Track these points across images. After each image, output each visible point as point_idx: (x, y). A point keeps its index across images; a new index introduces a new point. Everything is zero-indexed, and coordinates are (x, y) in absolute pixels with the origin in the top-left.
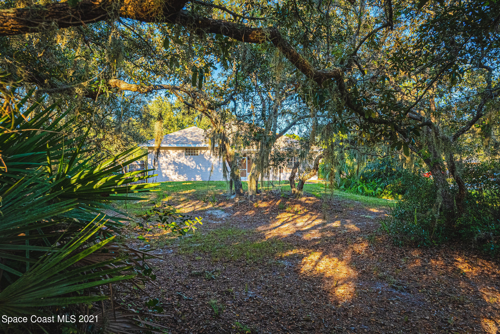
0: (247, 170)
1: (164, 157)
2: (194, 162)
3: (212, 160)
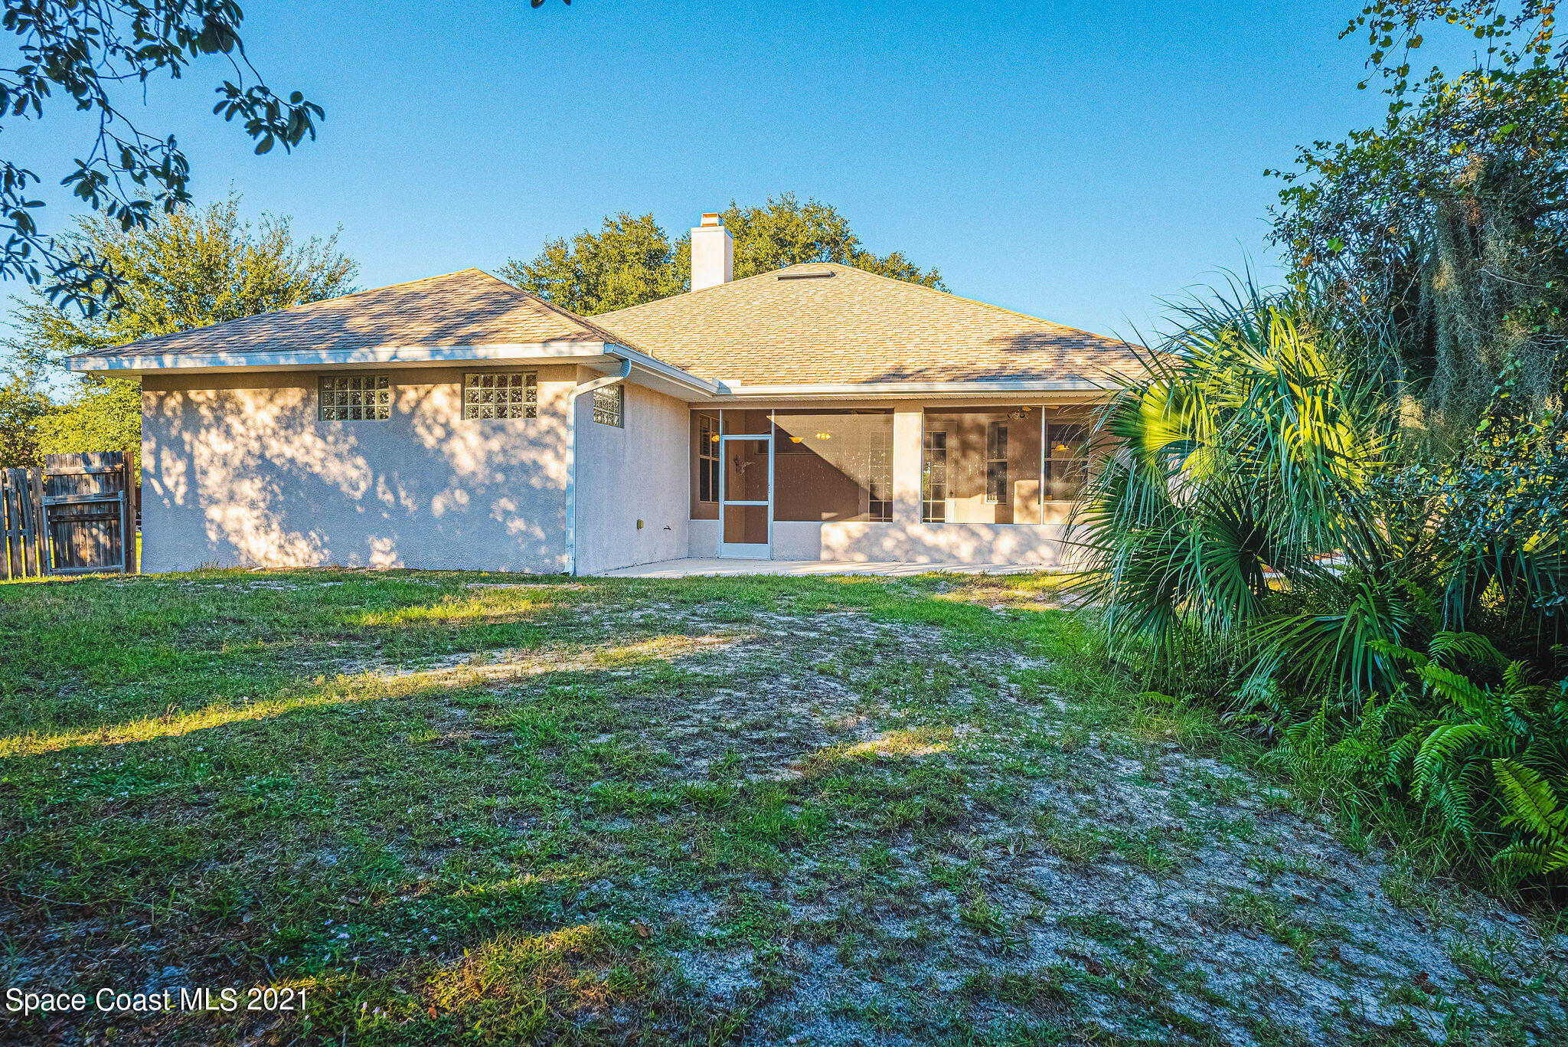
0: (770, 503)
1: (214, 431)
2: (360, 461)
3: (456, 445)
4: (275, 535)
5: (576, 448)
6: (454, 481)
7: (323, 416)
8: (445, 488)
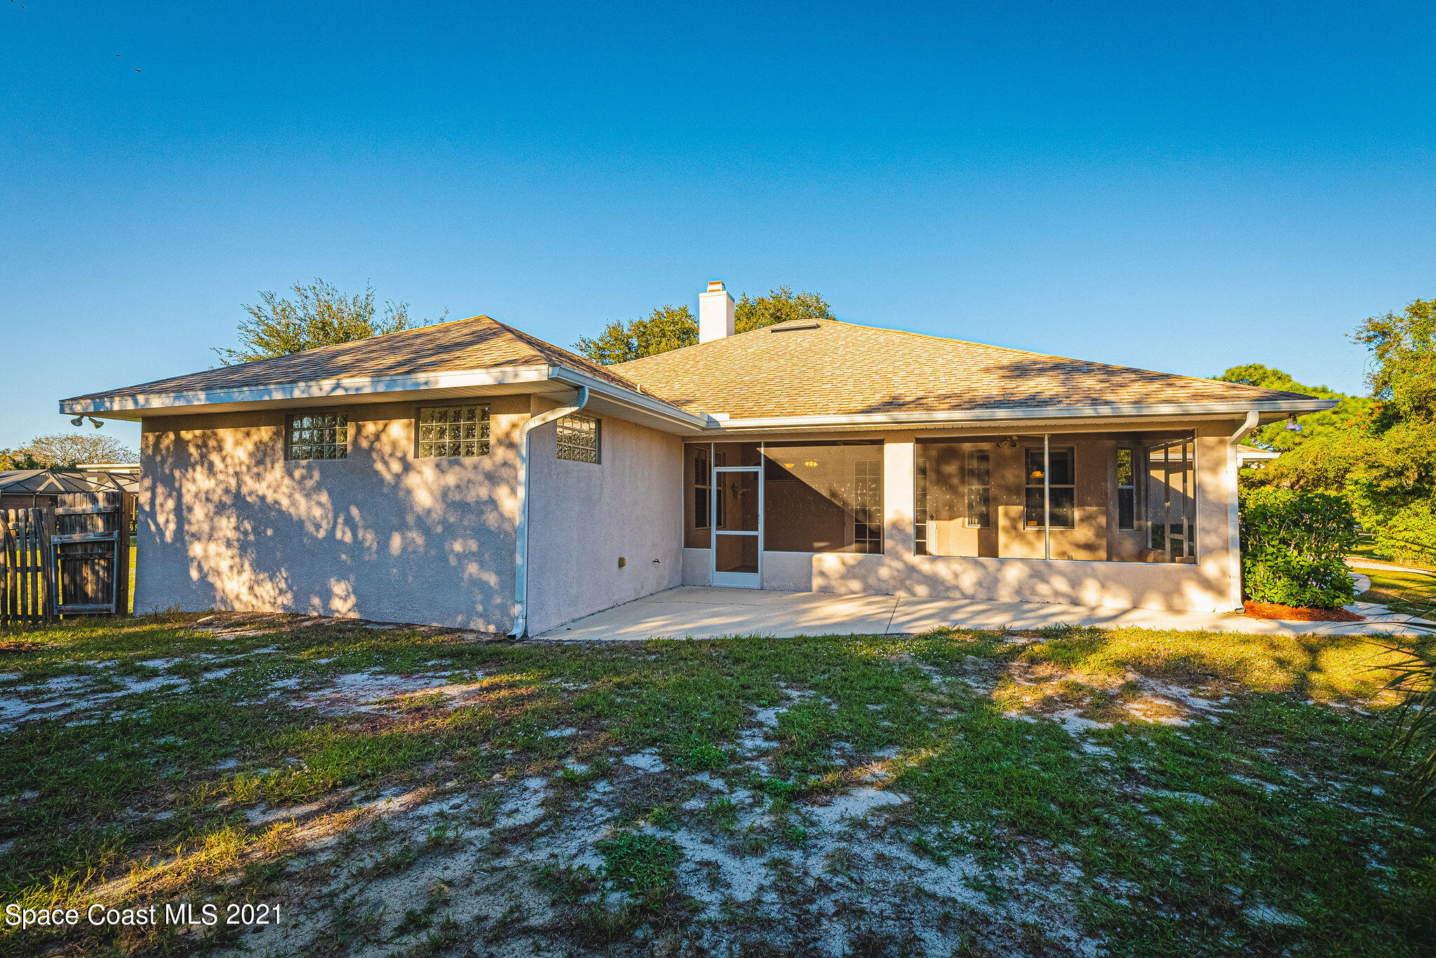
0: (760, 533)
1: (199, 468)
2: (324, 498)
3: (412, 480)
4: (247, 575)
5: (529, 482)
6: (410, 519)
7: (288, 455)
8: (402, 527)
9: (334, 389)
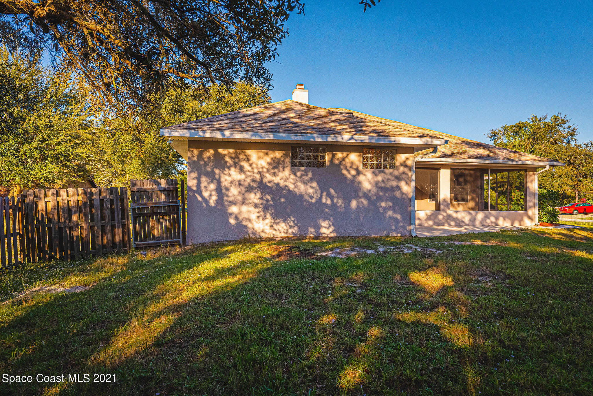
2: (314, 185)
3: (361, 178)
4: (269, 220)
5: (417, 181)
6: (361, 194)
7: (293, 164)
8: (357, 197)
9: (350, 139)
